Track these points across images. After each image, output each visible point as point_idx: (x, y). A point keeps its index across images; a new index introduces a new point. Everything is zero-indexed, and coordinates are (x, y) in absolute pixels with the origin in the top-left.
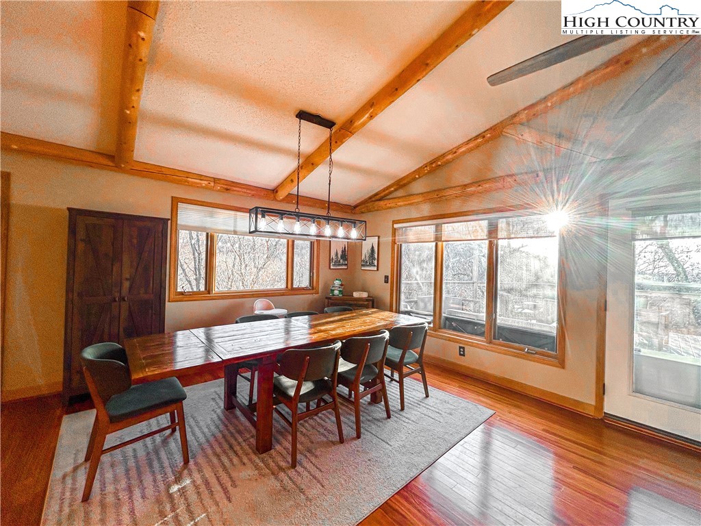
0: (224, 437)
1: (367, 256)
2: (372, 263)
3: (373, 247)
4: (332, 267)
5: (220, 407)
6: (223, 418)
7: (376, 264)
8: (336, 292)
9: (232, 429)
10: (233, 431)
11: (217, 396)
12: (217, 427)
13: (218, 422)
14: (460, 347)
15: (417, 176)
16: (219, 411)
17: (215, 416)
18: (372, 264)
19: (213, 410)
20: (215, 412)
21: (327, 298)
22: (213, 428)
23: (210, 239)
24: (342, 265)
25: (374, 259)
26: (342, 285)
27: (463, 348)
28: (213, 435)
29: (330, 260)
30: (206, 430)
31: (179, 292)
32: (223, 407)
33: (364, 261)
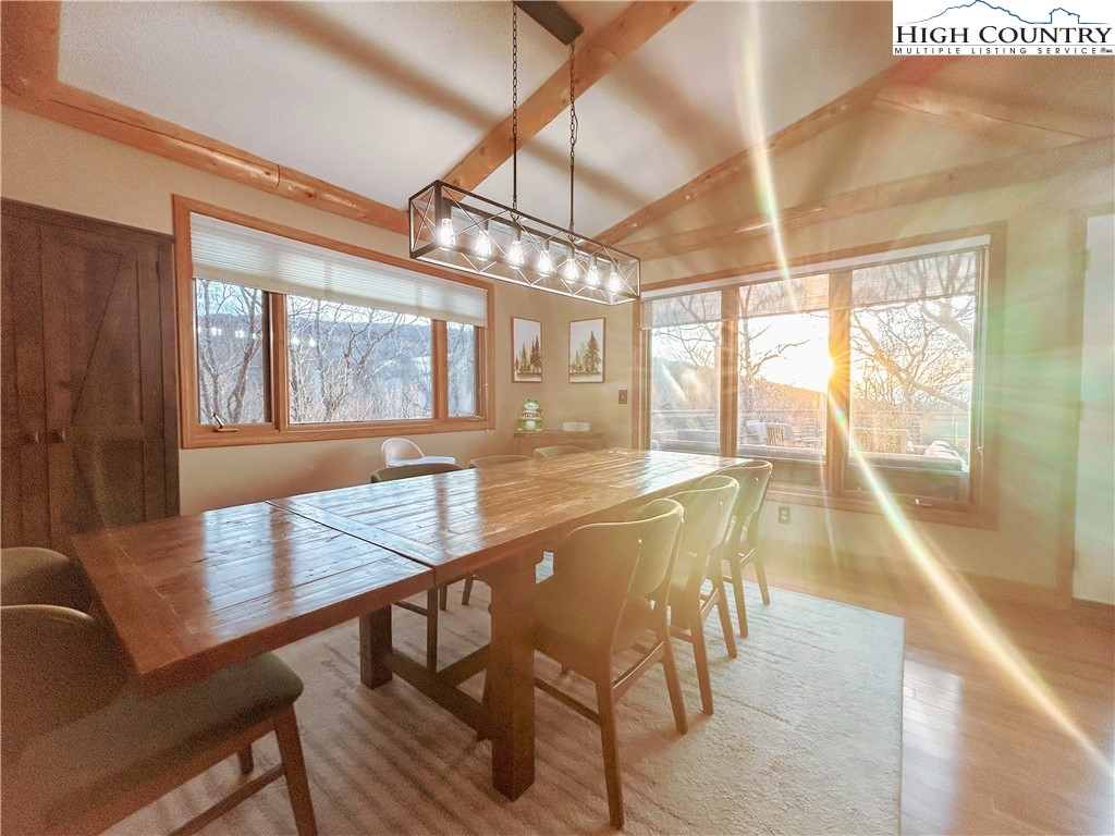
0: (394, 763)
1: (582, 356)
2: (593, 368)
3: (593, 339)
4: (516, 379)
5: (351, 684)
6: (372, 711)
7: (600, 369)
8: (531, 425)
9: (406, 738)
10: (414, 744)
11: (332, 654)
12: (364, 738)
13: (361, 724)
14: (781, 509)
15: (688, 197)
16: (352, 693)
17: (345, 708)
18: (591, 371)
19: (337, 693)
20: (344, 697)
21: (515, 435)
22: (354, 743)
23: (273, 303)
24: (534, 374)
25: (597, 361)
26: (539, 410)
27: (788, 509)
28: (363, 764)
29: (514, 365)
30: (337, 753)
31: (207, 427)
32: (358, 682)
33: (574, 366)
